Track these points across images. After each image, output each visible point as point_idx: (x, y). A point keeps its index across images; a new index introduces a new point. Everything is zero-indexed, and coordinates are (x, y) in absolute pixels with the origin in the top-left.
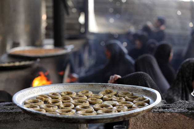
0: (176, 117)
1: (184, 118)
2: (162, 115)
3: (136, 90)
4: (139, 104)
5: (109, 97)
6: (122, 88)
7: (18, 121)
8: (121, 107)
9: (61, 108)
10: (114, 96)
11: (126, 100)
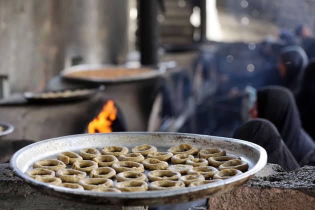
0: (292, 197)
1: (305, 198)
2: (265, 192)
3: (231, 146)
4: (227, 172)
5: (182, 158)
6: (209, 142)
7: (22, 197)
8: (194, 176)
9: (92, 176)
10: (192, 156)
11: (210, 164)
